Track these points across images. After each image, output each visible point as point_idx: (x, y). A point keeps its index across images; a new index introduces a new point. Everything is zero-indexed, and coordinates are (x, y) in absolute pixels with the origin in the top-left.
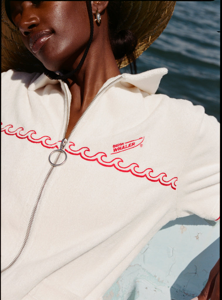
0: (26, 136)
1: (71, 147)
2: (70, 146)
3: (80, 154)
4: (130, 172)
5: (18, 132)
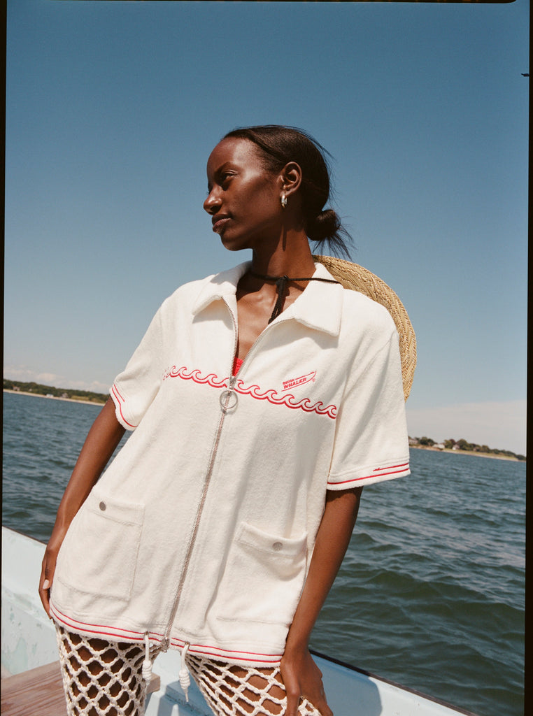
0: (190, 376)
1: (240, 385)
4: (301, 408)
5: (181, 372)
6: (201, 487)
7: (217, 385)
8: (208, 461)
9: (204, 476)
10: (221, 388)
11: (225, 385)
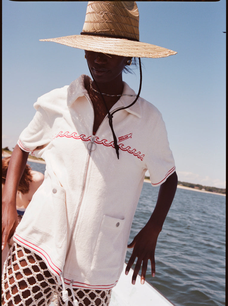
2: (97, 139)
3: (103, 143)
6: (80, 193)
7: (86, 140)
8: (83, 179)
9: (81, 187)
10: (87, 141)
11: (89, 140)
